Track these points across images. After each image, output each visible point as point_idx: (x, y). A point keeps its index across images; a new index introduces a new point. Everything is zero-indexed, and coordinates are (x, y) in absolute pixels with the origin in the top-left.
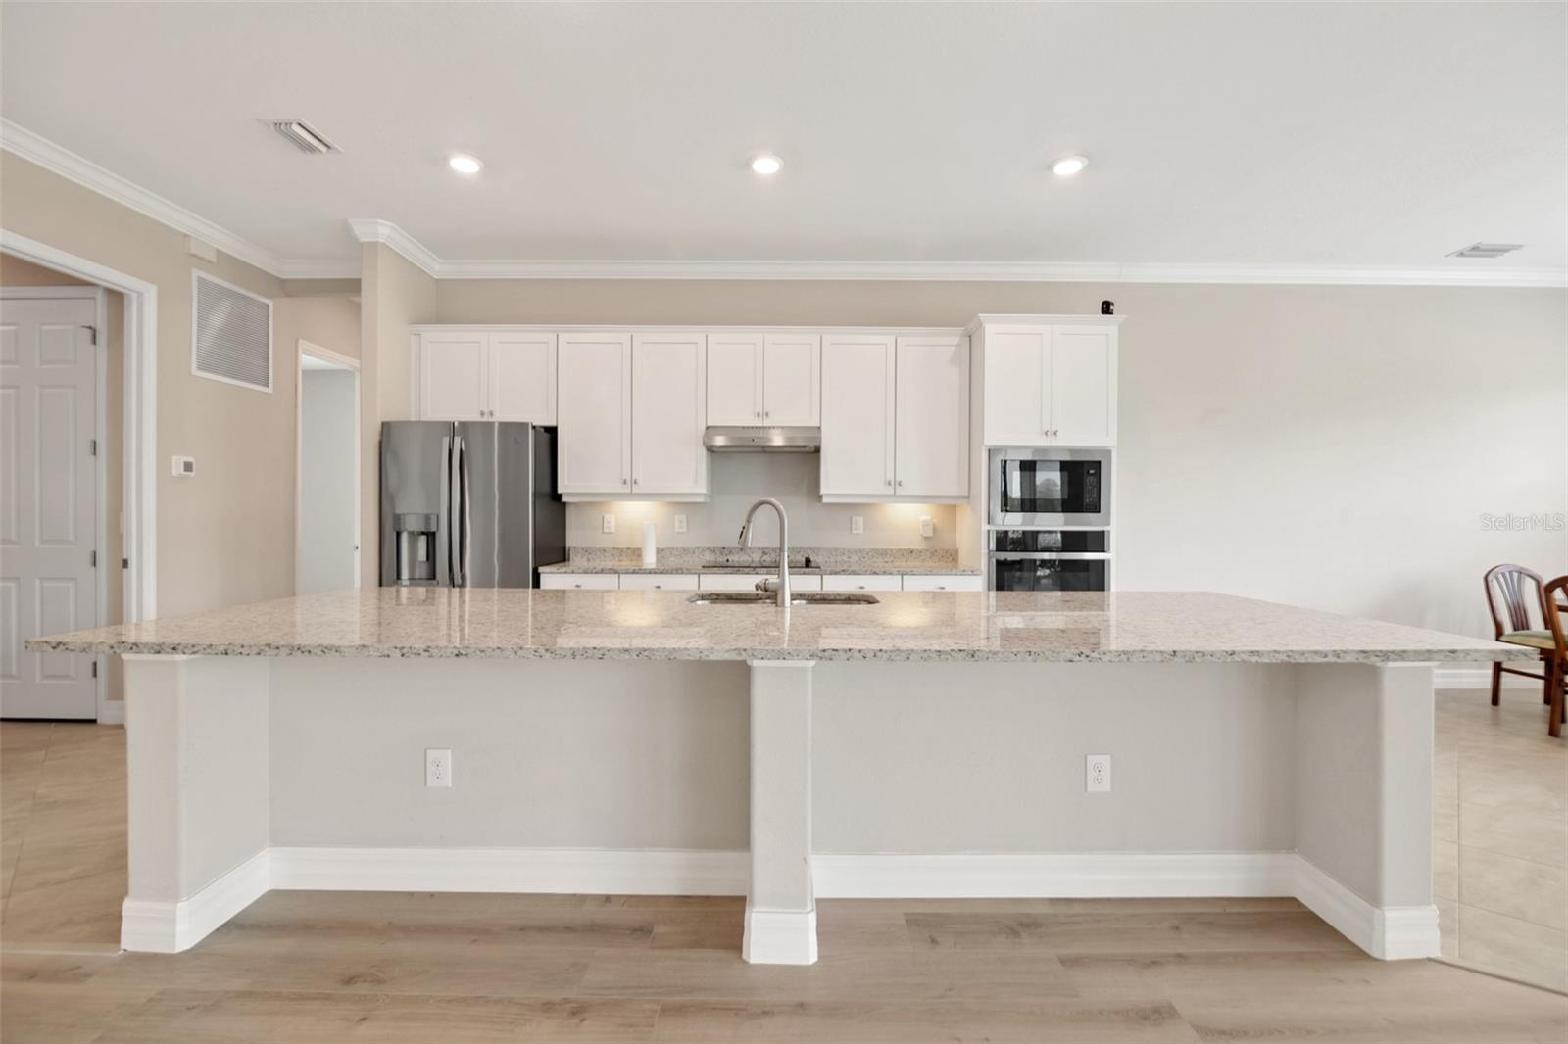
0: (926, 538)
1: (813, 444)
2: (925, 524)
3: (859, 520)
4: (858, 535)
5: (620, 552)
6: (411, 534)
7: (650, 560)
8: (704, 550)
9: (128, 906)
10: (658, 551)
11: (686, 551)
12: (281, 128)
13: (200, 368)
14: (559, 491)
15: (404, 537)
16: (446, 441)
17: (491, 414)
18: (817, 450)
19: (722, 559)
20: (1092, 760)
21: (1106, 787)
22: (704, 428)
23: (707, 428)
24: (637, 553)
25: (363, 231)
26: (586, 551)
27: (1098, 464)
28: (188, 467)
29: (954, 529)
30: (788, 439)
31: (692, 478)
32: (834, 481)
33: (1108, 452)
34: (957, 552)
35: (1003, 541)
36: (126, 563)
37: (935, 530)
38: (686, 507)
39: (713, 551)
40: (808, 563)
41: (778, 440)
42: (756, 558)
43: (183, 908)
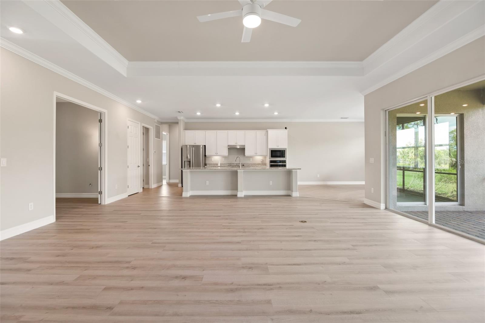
0: (262, 162)
1: (244, 148)
2: (261, 159)
3: (251, 159)
4: (251, 161)
5: (214, 164)
6: (187, 161)
7: (219, 165)
8: (227, 164)
9: (183, 193)
10: (221, 164)
11: (224, 164)
12: (179, 112)
13: (156, 138)
14: (206, 155)
15: (186, 162)
16: (192, 148)
17: (196, 143)
18: (245, 148)
19: (230, 165)
20: (270, 182)
21: (272, 184)
22: (227, 145)
23: (228, 145)
24: (217, 164)
25: (179, 118)
26: (209, 164)
27: (285, 151)
28: (155, 152)
29: (266, 160)
30: (240, 147)
31: (226, 152)
32: (247, 153)
33: (286, 149)
34: (266, 164)
35: (271, 162)
36: (149, 166)
37: (263, 160)
38: (225, 157)
39: (228, 164)
40: (243, 165)
41: (238, 147)
42: (235, 165)
43: (188, 193)
